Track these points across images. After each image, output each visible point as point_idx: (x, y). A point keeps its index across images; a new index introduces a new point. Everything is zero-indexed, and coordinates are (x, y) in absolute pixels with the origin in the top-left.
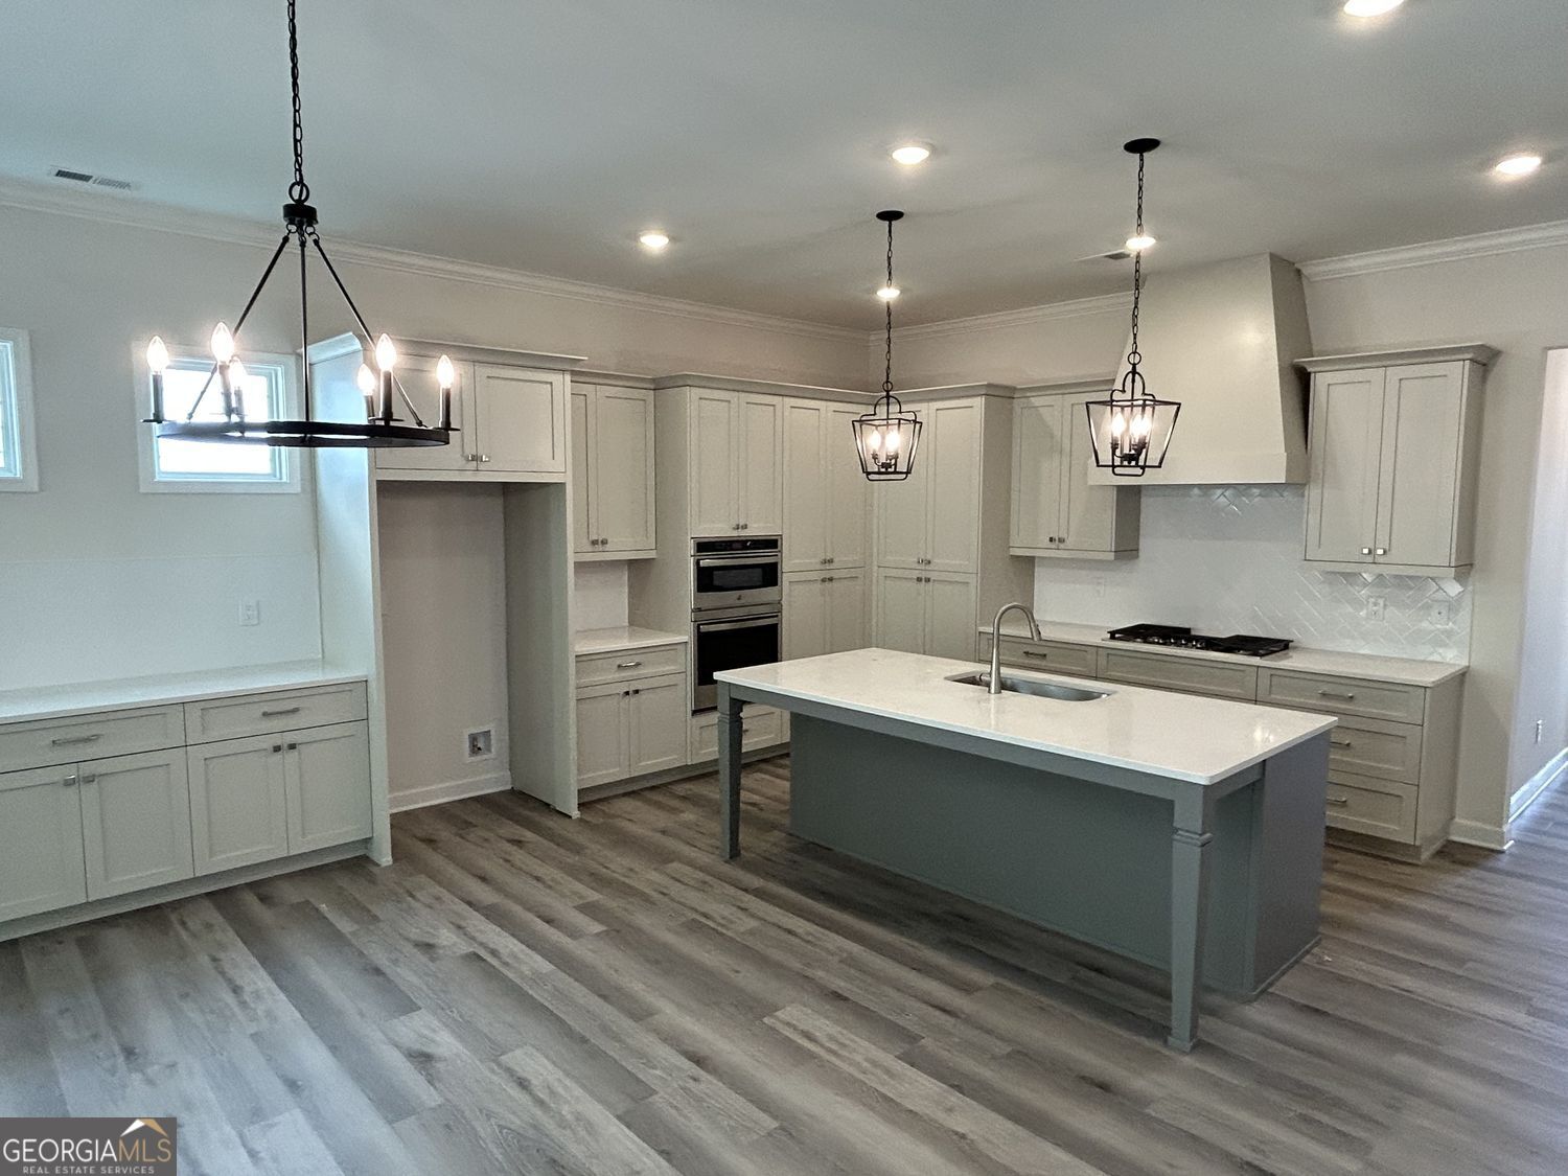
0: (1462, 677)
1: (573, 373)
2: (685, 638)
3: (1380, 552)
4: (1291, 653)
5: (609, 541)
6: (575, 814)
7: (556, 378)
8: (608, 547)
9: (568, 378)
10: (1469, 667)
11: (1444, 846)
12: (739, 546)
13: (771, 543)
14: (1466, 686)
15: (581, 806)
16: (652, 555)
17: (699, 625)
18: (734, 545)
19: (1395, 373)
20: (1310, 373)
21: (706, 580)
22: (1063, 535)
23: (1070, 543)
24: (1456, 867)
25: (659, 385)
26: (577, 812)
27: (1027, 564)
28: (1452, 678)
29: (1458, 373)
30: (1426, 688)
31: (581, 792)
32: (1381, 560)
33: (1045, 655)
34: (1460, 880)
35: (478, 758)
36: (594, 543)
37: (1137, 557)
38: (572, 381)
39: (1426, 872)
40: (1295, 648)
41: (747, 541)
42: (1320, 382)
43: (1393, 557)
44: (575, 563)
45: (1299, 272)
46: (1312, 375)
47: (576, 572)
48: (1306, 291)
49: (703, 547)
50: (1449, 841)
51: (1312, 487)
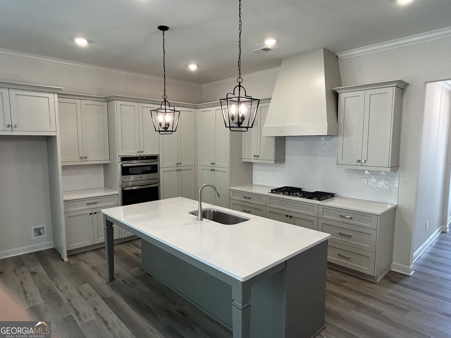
0: (395, 209)
1: (58, 94)
2: (117, 192)
3: (363, 161)
4: (335, 198)
5: (88, 157)
6: (66, 259)
7: (51, 96)
8: (88, 159)
9: (56, 96)
10: (397, 205)
11: (388, 273)
12: (141, 158)
13: (155, 158)
14: (397, 213)
15: (68, 256)
16: (108, 162)
17: (123, 188)
18: (138, 158)
19: (369, 92)
20: (338, 93)
21: (125, 171)
22: (258, 155)
23: (260, 157)
24: (390, 284)
25: (108, 100)
26: (67, 259)
27: (250, 165)
28: (391, 210)
29: (391, 91)
30: (378, 215)
31: (68, 251)
32: (364, 164)
33: (250, 198)
34: (391, 291)
35: (40, 237)
36: (81, 158)
37: (285, 162)
38: (58, 97)
39: (378, 287)
40: (336, 196)
41: (144, 157)
42: (342, 96)
43: (368, 163)
44: (62, 166)
45: (337, 56)
46: (339, 94)
47: (62, 170)
48: (340, 64)
49: (124, 159)
50: (390, 271)
51: (339, 137)
